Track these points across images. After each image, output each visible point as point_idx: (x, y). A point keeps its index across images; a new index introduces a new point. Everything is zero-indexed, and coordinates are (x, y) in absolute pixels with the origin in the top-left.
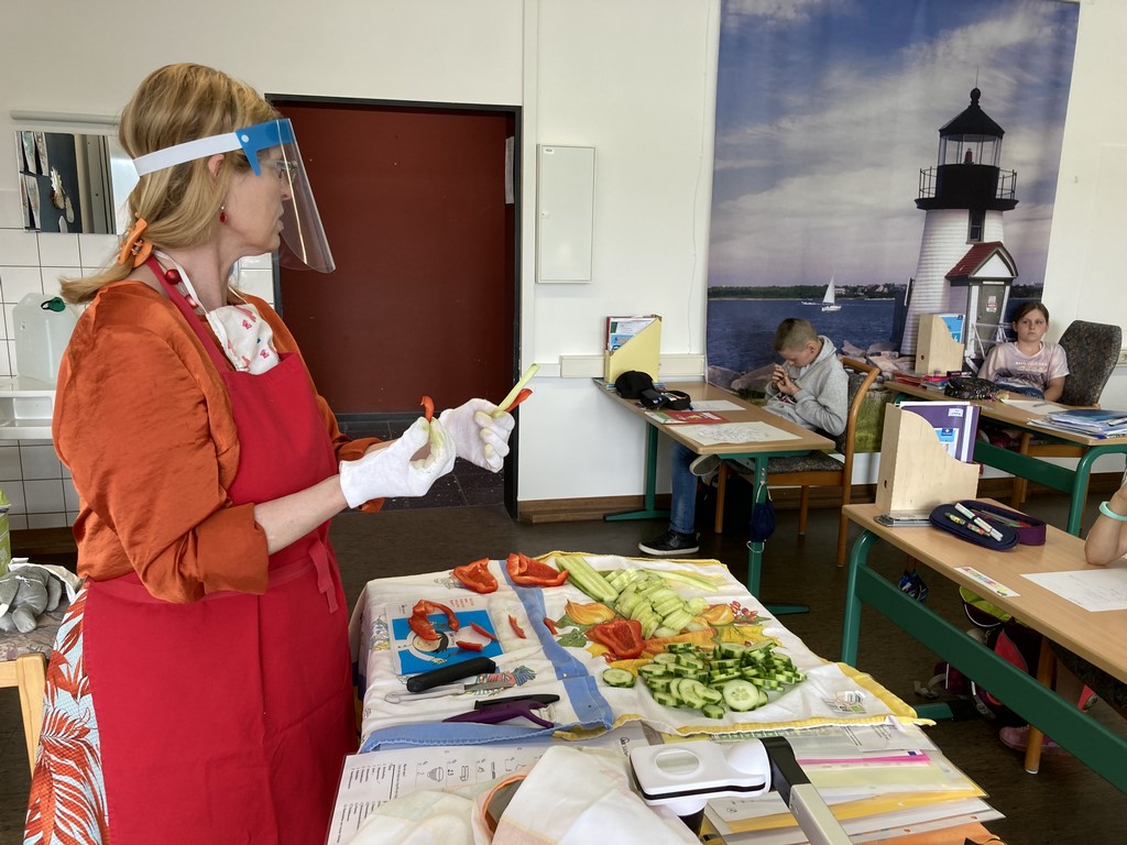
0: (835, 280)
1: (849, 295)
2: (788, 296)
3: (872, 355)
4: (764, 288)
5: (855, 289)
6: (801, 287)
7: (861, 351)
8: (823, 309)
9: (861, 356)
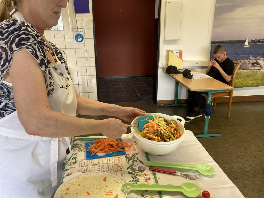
0: (249, 38)
1: (252, 42)
2: (235, 43)
3: (258, 59)
4: (228, 41)
5: (254, 41)
6: (239, 40)
7: (255, 58)
8: (245, 47)
9: (254, 60)
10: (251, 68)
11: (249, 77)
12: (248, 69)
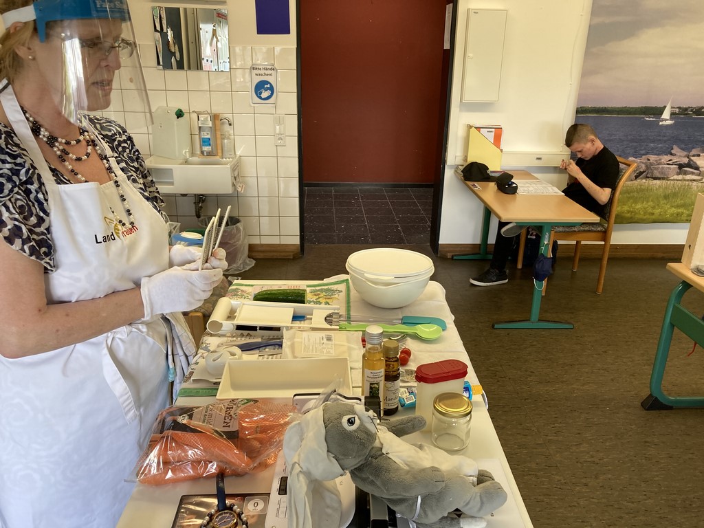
0: (672, 103)
1: (682, 113)
2: (635, 114)
3: (694, 156)
4: (618, 108)
5: (686, 109)
6: (645, 107)
7: (685, 153)
8: (661, 123)
9: (685, 157)
10: (676, 177)
11: (669, 198)
12: (667, 179)
